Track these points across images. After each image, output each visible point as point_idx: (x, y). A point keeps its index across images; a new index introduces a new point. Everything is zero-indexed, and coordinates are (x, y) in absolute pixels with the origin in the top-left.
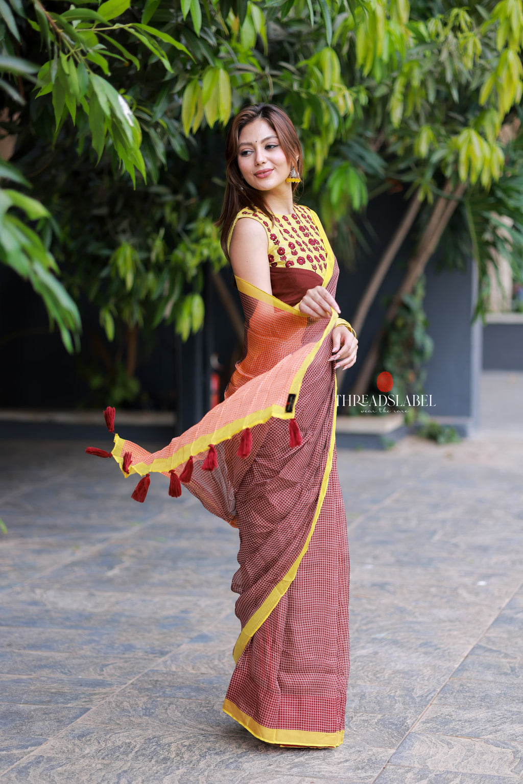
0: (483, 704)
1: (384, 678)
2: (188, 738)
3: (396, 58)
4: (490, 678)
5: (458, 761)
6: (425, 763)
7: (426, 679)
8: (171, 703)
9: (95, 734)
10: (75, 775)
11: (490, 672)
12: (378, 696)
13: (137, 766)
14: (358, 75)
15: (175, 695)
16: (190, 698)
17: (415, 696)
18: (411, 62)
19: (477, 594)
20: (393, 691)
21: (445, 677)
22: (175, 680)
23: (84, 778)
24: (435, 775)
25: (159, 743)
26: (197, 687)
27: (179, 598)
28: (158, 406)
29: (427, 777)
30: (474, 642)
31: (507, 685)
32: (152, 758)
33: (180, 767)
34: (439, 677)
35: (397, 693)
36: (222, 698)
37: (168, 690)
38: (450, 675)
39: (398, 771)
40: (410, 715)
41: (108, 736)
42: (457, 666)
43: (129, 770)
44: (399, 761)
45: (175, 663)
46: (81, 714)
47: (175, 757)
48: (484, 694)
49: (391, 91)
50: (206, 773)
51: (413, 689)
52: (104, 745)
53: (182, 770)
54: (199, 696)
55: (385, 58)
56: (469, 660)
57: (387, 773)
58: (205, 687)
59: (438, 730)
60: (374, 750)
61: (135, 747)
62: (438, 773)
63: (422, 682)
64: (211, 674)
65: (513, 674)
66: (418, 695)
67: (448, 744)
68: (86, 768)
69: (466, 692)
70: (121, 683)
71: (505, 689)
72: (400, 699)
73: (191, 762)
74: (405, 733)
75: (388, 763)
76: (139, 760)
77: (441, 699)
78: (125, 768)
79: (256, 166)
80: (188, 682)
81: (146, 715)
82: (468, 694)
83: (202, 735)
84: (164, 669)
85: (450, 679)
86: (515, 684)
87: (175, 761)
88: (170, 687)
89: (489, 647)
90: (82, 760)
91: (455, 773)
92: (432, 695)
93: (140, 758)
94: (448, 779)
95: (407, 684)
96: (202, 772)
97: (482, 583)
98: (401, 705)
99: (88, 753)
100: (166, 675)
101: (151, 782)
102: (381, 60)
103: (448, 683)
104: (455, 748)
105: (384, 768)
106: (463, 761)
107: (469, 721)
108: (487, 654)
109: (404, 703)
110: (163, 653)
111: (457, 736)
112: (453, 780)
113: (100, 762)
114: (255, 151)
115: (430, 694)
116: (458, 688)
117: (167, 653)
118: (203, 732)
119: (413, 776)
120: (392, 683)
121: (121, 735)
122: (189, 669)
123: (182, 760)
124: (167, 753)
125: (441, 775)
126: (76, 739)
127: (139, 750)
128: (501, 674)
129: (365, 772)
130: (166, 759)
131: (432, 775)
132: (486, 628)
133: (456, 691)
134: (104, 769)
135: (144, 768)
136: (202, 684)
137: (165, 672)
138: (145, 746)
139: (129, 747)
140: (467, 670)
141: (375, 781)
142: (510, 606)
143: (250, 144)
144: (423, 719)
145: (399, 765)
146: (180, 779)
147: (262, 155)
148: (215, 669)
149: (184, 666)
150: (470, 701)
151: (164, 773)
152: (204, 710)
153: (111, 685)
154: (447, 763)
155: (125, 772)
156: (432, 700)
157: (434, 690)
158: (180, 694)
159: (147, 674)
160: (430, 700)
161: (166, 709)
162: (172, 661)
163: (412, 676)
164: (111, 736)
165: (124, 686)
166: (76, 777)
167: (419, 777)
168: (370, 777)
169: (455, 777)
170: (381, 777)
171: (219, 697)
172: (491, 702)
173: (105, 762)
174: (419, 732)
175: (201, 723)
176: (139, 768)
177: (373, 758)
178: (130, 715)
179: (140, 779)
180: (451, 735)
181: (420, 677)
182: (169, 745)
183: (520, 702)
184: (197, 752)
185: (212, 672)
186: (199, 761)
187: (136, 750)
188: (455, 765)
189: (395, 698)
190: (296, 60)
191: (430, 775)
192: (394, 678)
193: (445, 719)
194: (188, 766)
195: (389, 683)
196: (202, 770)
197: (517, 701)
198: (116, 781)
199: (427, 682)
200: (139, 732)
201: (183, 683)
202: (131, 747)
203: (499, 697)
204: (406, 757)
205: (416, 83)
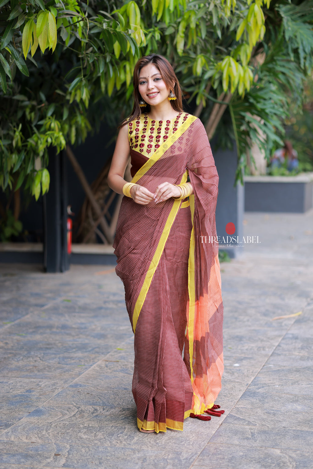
0: (230, 465)
1: (162, 443)
3: (179, 8)
4: (236, 442)
7: (191, 444)
11: (237, 437)
12: (156, 459)
14: (154, 20)
15: (10, 461)
17: (182, 459)
18: (189, 11)
19: (233, 374)
20: (167, 455)
21: (205, 442)
22: (12, 449)
26: (26, 454)
27: (27, 380)
28: (34, 240)
30: (227, 412)
31: (248, 447)
34: (200, 442)
35: (169, 457)
36: (43, 463)
38: (208, 441)
42: (214, 432)
45: (14, 434)
48: (231, 456)
49: (177, 31)
51: (181, 453)
54: (27, 461)
55: (172, 8)
56: (223, 427)
58: (32, 454)
63: (188, 447)
64: (38, 443)
65: (253, 439)
66: (184, 458)
69: (219, 454)
71: (246, 452)
72: (171, 461)
77: (200, 461)
79: (147, 90)
80: (21, 450)
82: (220, 456)
84: (5, 439)
85: (208, 443)
86: (253, 447)
88: (7, 454)
89: (238, 416)
92: (194, 457)
95: (177, 448)
98: (171, 466)
100: (5, 445)
102: (169, 10)
103: (206, 447)
108: (235, 422)
109: (173, 465)
110: (7, 426)
114: (147, 82)
115: (192, 457)
116: (213, 451)
117: (10, 425)
120: (167, 448)
122: (23, 439)
128: (244, 439)
132: (236, 401)
133: (211, 453)
136: (30, 452)
137: (5, 441)
140: (221, 436)
142: (254, 383)
143: (145, 78)
147: (152, 84)
148: (42, 439)
149: (20, 436)
150: (221, 462)
156: (194, 461)
157: (196, 454)
158: (13, 461)
160: (192, 462)
162: (12, 432)
163: (182, 442)
171: (41, 462)
172: (235, 463)
181: (187, 442)
183: (256, 463)
185: (40, 441)
189: (168, 461)
190: (112, 10)
192: (168, 443)
195: (164, 448)
197: (254, 462)
199: (191, 446)
201: (17, 451)
203: (241, 459)
205: (193, 26)
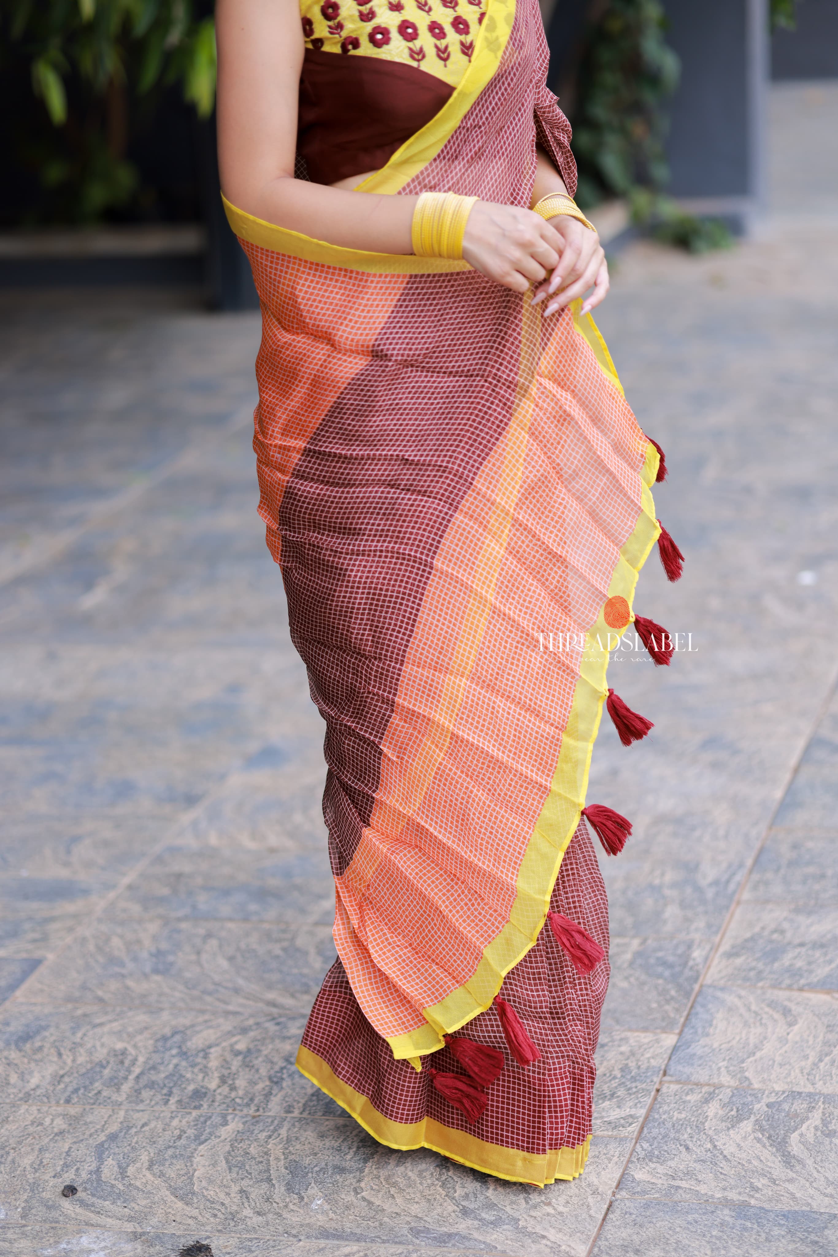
2: (244, 1031)
5: (811, 1059)
6: (742, 1071)
7: (722, 834)
8: (209, 935)
9: (52, 1030)
10: (8, 1153)
13: (140, 1118)
15: (217, 911)
16: (246, 919)
17: (703, 883)
19: (801, 607)
20: (658, 873)
21: (759, 827)
22: (216, 872)
23: (26, 1162)
24: (768, 1106)
25: (184, 1049)
26: (261, 887)
27: (222, 657)
29: (751, 1112)
30: (807, 729)
32: (170, 1094)
33: (229, 1118)
34: (747, 827)
35: (666, 879)
37: (203, 901)
38: (769, 821)
39: (688, 1098)
40: (697, 936)
41: (79, 1035)
42: (778, 794)
43: (121, 1131)
44: (688, 1070)
45: (216, 825)
46: (26, 974)
47: (219, 1087)
50: (283, 1132)
51: (698, 866)
52: (69, 1061)
53: (234, 1125)
54: (265, 911)
56: (803, 778)
57: (666, 1108)
58: (276, 887)
59: (760, 976)
60: (632, 1041)
61: (134, 1062)
62: (772, 1099)
63: (714, 844)
64: (288, 851)
66: (709, 881)
67: (786, 1012)
68: (31, 1129)
69: (807, 864)
70: (109, 886)
72: (675, 893)
73: (252, 1100)
74: (692, 989)
75: (665, 1074)
76: (142, 1101)
77: (757, 888)
78: (113, 1128)
80: (243, 876)
81: (156, 971)
82: (811, 870)
83: (274, 1019)
84: (193, 842)
85: (769, 830)
87: (218, 1098)
88: (207, 889)
90: (24, 1107)
91: (810, 1095)
92: (739, 877)
93: (146, 1094)
94: (796, 1115)
95: (684, 850)
96: (275, 1130)
97: (807, 578)
98: (677, 908)
99: (38, 1087)
100: (197, 859)
101: (167, 1163)
103: (766, 843)
104: (801, 1022)
105: (658, 1091)
106: (821, 1060)
107: (822, 946)
109: (683, 905)
110: (191, 800)
111: (801, 989)
112: (807, 1118)
113: (60, 1109)
115: (733, 875)
116: (789, 855)
117: (199, 798)
118: (275, 1011)
119: (721, 1112)
121: (106, 1029)
122: (243, 840)
123: (233, 1095)
124: (200, 1076)
125: (780, 1103)
126: (13, 1047)
127: (142, 1073)
129: (619, 1107)
130: (199, 1094)
131: (760, 1107)
133: (785, 863)
134: (69, 1132)
135: (152, 1125)
136: (270, 880)
137: (195, 850)
138: (156, 1058)
139: (122, 1062)
140: (801, 803)
141: (642, 1128)
144: (725, 947)
145: (687, 1082)
146: (229, 1152)
148: (295, 837)
149: (233, 832)
150: (817, 887)
151: (197, 1137)
152: (278, 951)
153: (86, 892)
154: (787, 1066)
155: (113, 1137)
157: (741, 865)
158: (225, 910)
159: (159, 860)
160: (734, 892)
161: (198, 953)
162: (209, 819)
163: (693, 829)
164: (85, 1035)
165: (112, 895)
166: (10, 1158)
167: (734, 1113)
168: (630, 1120)
169: (811, 1109)
170: (655, 1120)
171: (305, 913)
173: (73, 1110)
174: (722, 983)
175: (270, 987)
176: (143, 1126)
177: (632, 1064)
178: (124, 971)
179: (144, 1158)
180: (790, 988)
181: (709, 830)
182: (205, 1052)
184: (263, 1072)
185: (289, 844)
186: (268, 1095)
187: (137, 1070)
188: (805, 1071)
189: (664, 891)
191: (757, 1106)
193: (771, 941)
194: (245, 1111)
196: (276, 1122)
198: (94, 1167)
199: (723, 842)
200: (142, 1018)
201: (233, 879)
202: (127, 1063)
204: (701, 1058)
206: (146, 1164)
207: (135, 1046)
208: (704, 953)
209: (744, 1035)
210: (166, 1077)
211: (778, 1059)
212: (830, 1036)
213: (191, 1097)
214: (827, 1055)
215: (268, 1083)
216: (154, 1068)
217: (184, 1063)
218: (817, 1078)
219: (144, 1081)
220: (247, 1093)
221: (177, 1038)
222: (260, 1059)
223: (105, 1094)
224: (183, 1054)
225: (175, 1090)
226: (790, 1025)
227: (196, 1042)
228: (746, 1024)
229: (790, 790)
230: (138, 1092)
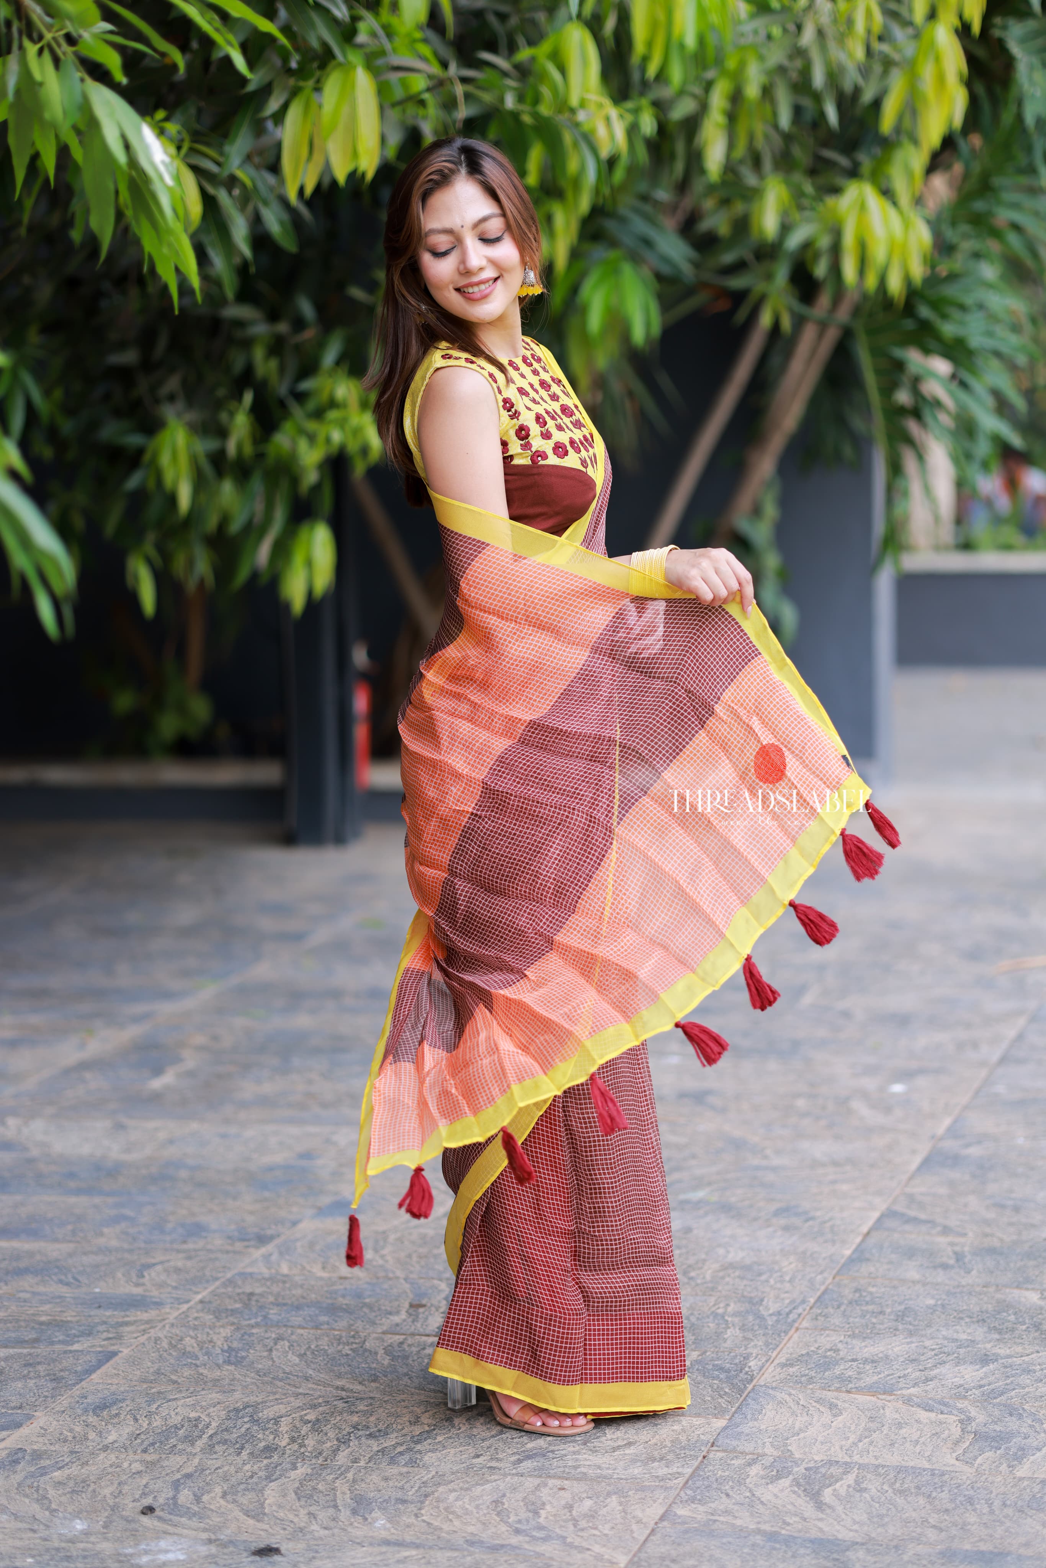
0: (901, 1327)
1: (704, 1278)
2: (314, 1407)
3: (711, 41)
4: (914, 1274)
5: (851, 1440)
6: (786, 1445)
7: (788, 1279)
8: (280, 1338)
9: (128, 1402)
10: (89, 1485)
11: (914, 1263)
12: (692, 1314)
13: (212, 1463)
14: (636, 78)
15: (288, 1321)
16: (317, 1328)
17: (765, 1313)
18: (742, 49)
19: (888, 1110)
20: (722, 1305)
21: (825, 1274)
22: (287, 1292)
23: (107, 1491)
24: (806, 1469)
25: (256, 1418)
26: (332, 1304)
27: (294, 1130)
28: (249, 748)
29: (790, 1473)
30: (882, 1205)
31: (947, 1287)
32: (242, 1448)
33: (299, 1465)
34: (813, 1275)
35: (730, 1309)
36: (381, 1325)
37: (274, 1313)
38: (835, 1271)
39: (733, 1462)
40: (755, 1352)
41: (155, 1406)
42: (848, 1252)
43: (196, 1471)
44: (735, 1443)
45: (288, 1258)
46: (100, 1364)
47: (289, 1444)
48: (903, 1307)
49: (704, 107)
50: (350, 1476)
51: (762, 1300)
52: (145, 1425)
53: (302, 1470)
54: (336, 1322)
55: (691, 41)
56: (872, 1241)
57: (711, 1468)
58: (346, 1304)
59: (811, 1380)
60: (684, 1423)
61: (208, 1426)
62: (812, 1465)
63: (779, 1285)
64: (359, 1279)
65: (960, 1267)
66: (771, 1312)
67: (832, 1406)
68: (110, 1470)
69: (867, 1303)
70: (180, 1301)
71: (945, 1297)
72: (737, 1320)
73: (320, 1454)
74: (745, 1387)
75: (712, 1446)
76: (215, 1453)
77: (817, 1319)
78: (189, 1470)
79: (462, 274)
80: (313, 1296)
81: (229, 1362)
82: (871, 1307)
83: (342, 1399)
84: (265, 1270)
85: (834, 1278)
86: (964, 1286)
87: (288, 1452)
88: (278, 1305)
89: (912, 1213)
90: (102, 1456)
91: (846, 1463)
92: (800, 1310)
93: (218, 1448)
94: (832, 1476)
95: (749, 1289)
96: (342, 1474)
97: (898, 1088)
98: (738, 1331)
99: (115, 1441)
100: (269, 1283)
101: (240, 1494)
102: (682, 46)
103: (830, 1287)
104: (845, 1414)
105: (704, 1457)
106: (860, 1441)
107: (873, 1362)
108: (909, 1228)
109: (743, 1328)
110: (262, 1240)
111: (848, 1392)
112: (842, 1479)
113: (137, 1457)
114: (461, 244)
115: (794, 1308)
116: (851, 1296)
117: (271, 1238)
118: (344, 1394)
119: (762, 1473)
120: (720, 1288)
121: (180, 1403)
122: (315, 1270)
123: (302, 1450)
124: (272, 1437)
125: (818, 1468)
126: (91, 1413)
127: (216, 1433)
128: (935, 1267)
129: (667, 1467)
130: (269, 1450)
131: (800, 1470)
132: (906, 1177)
133: (846, 1302)
134: (146, 1472)
135: (226, 1469)
136: (341, 1299)
137: (267, 1276)
138: (229, 1424)
139: (196, 1426)
140: (868, 1260)
141: (687, 1482)
142: (953, 1132)
143: (449, 231)
144: (782, 1359)
145: (734, 1450)
146: (298, 1488)
147: (477, 253)
148: (367, 1269)
149: (304, 1264)
150: (874, 1320)
151: (267, 1478)
152: (347, 1350)
153: (159, 1304)
154: (828, 1444)
155: (188, 1476)
156: (799, 1321)
157: (803, 1302)
158: (297, 1320)
159: (231, 1282)
160: (794, 1321)
161: (271, 1350)
162: (281, 1254)
163: (760, 1274)
164: (159, 1406)
165: (185, 1307)
166: (90, 1489)
167: (774, 1473)
168: (677, 1476)
169: (845, 1473)
170: (699, 1476)
171: (375, 1324)
172: (916, 1323)
173: (148, 1458)
174: (774, 1384)
175: (339, 1376)
176: (217, 1469)
177: (683, 1438)
178: (198, 1362)
179: (218, 1490)
180: (838, 1390)
181: (776, 1275)
182: (276, 1421)
183: (973, 1322)
184: (331, 1434)
185: (361, 1274)
186: (336, 1451)
187: (211, 1432)
188: (844, 1448)
189: (726, 1318)
190: (512, 48)
191: (796, 1469)
192: (723, 1278)
193: (826, 1357)
194: (314, 1461)
195: (713, 1289)
196: (343, 1469)
197: (968, 1320)
198: (171, 1495)
199: (788, 1284)
200: (215, 1396)
201: (304, 1298)
202: (200, 1426)
203: (932, 1313)
204: (747, 1435)
205: (752, 91)
206: (220, 1494)
207: (208, 1415)
208: (760, 1363)
209: (790, 1422)
210: (238, 1437)
211: (820, 1438)
212: (871, 1425)
213: (262, 1451)
214: (866, 1438)
215: (335, 1443)
216: (226, 1430)
217: (255, 1428)
218: (855, 1452)
219: (215, 1440)
220: (315, 1449)
221: (250, 1410)
222: (329, 1426)
223: (179, 1447)
224: (255, 1421)
225: (247, 1446)
226: (835, 1416)
227: (267, 1413)
228: (794, 1413)
229: (859, 1249)
230: (212, 1447)
